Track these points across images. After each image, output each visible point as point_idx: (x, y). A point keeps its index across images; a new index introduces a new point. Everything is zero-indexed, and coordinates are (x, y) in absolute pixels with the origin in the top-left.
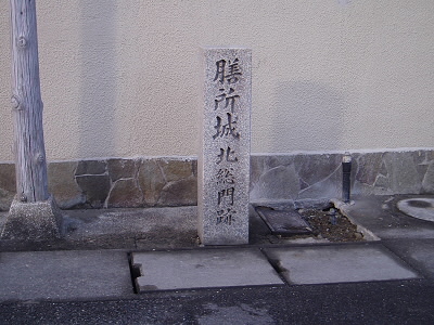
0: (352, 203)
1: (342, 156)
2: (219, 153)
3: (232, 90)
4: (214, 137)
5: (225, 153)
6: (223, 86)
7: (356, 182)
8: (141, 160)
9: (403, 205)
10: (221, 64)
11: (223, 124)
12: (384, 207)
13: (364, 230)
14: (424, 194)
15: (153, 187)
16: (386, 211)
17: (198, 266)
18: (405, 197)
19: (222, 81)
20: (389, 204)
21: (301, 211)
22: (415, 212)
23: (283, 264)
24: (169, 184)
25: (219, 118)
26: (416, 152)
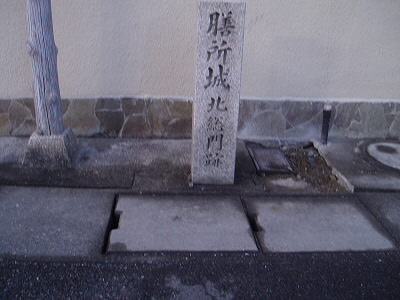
0: (329, 144)
1: (323, 104)
2: (210, 102)
3: (224, 43)
4: (206, 87)
5: (216, 102)
6: (216, 39)
7: (333, 126)
8: (149, 100)
9: (372, 149)
10: (214, 17)
11: (214, 74)
12: (357, 150)
13: (339, 175)
14: (390, 139)
15: (160, 122)
16: (358, 155)
17: (176, 219)
18: (373, 141)
19: (215, 34)
20: (361, 148)
21: (285, 148)
22: (384, 158)
23: (260, 220)
24: (174, 121)
25: (211, 70)
26: (387, 104)
